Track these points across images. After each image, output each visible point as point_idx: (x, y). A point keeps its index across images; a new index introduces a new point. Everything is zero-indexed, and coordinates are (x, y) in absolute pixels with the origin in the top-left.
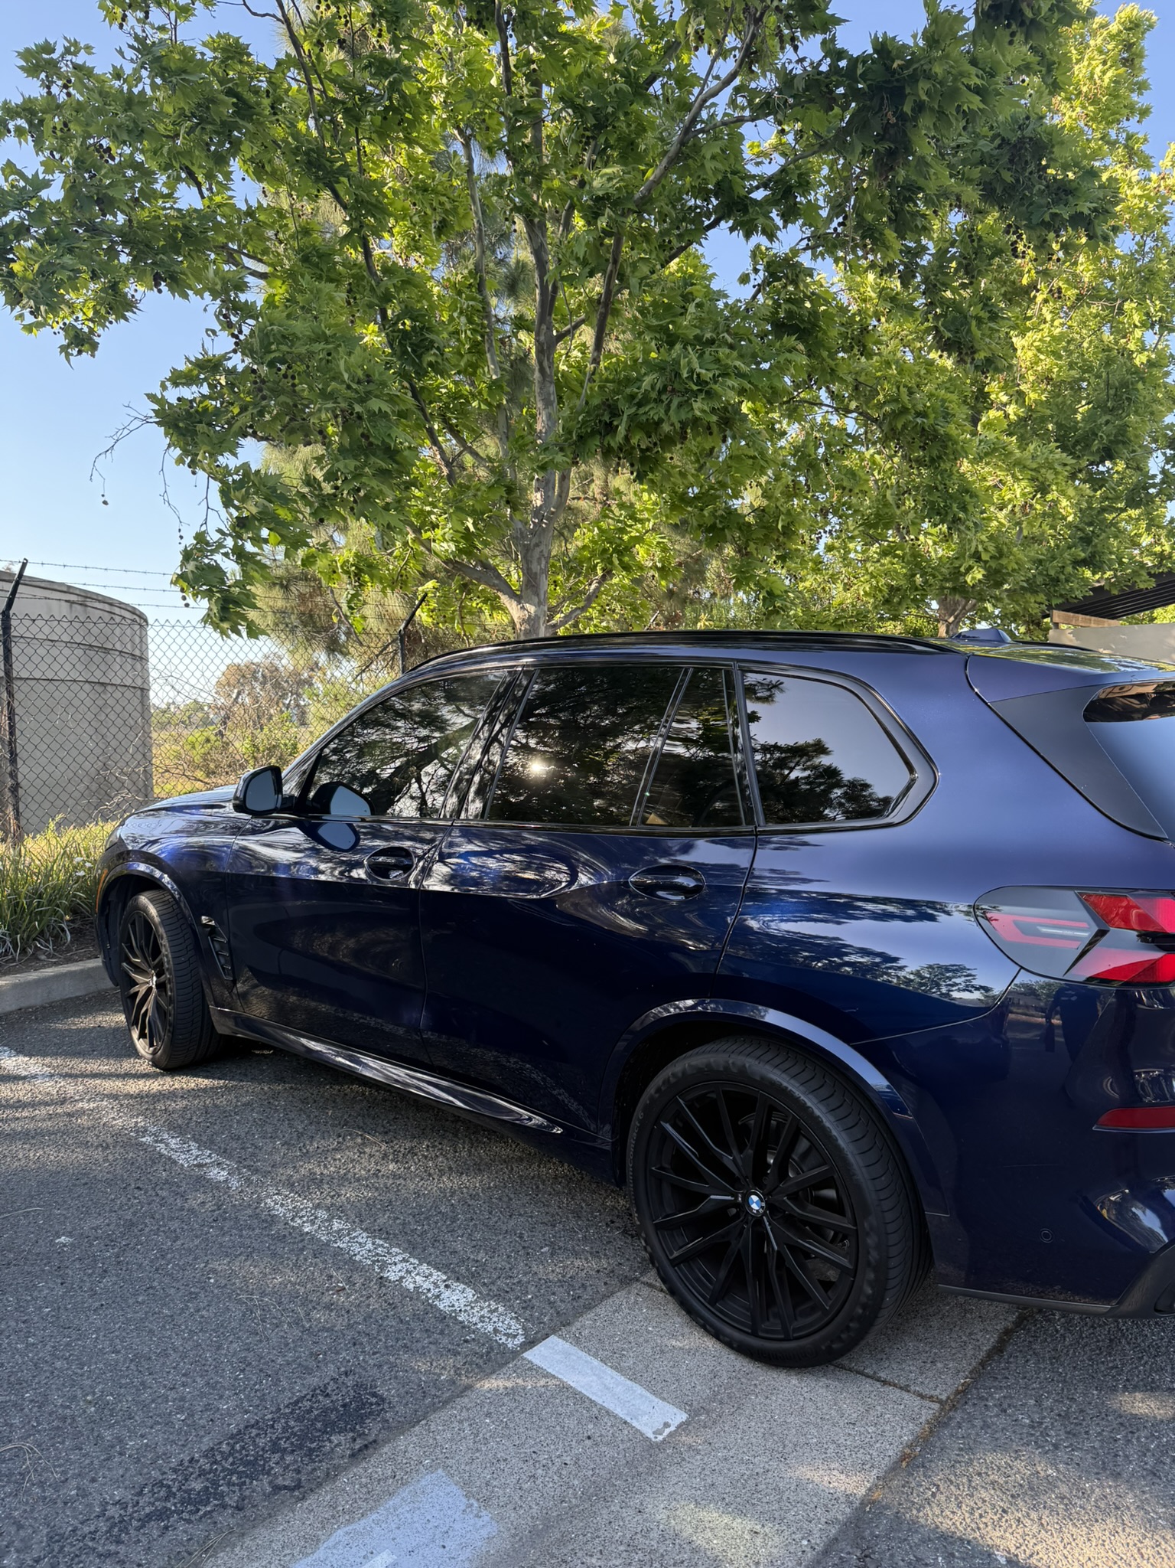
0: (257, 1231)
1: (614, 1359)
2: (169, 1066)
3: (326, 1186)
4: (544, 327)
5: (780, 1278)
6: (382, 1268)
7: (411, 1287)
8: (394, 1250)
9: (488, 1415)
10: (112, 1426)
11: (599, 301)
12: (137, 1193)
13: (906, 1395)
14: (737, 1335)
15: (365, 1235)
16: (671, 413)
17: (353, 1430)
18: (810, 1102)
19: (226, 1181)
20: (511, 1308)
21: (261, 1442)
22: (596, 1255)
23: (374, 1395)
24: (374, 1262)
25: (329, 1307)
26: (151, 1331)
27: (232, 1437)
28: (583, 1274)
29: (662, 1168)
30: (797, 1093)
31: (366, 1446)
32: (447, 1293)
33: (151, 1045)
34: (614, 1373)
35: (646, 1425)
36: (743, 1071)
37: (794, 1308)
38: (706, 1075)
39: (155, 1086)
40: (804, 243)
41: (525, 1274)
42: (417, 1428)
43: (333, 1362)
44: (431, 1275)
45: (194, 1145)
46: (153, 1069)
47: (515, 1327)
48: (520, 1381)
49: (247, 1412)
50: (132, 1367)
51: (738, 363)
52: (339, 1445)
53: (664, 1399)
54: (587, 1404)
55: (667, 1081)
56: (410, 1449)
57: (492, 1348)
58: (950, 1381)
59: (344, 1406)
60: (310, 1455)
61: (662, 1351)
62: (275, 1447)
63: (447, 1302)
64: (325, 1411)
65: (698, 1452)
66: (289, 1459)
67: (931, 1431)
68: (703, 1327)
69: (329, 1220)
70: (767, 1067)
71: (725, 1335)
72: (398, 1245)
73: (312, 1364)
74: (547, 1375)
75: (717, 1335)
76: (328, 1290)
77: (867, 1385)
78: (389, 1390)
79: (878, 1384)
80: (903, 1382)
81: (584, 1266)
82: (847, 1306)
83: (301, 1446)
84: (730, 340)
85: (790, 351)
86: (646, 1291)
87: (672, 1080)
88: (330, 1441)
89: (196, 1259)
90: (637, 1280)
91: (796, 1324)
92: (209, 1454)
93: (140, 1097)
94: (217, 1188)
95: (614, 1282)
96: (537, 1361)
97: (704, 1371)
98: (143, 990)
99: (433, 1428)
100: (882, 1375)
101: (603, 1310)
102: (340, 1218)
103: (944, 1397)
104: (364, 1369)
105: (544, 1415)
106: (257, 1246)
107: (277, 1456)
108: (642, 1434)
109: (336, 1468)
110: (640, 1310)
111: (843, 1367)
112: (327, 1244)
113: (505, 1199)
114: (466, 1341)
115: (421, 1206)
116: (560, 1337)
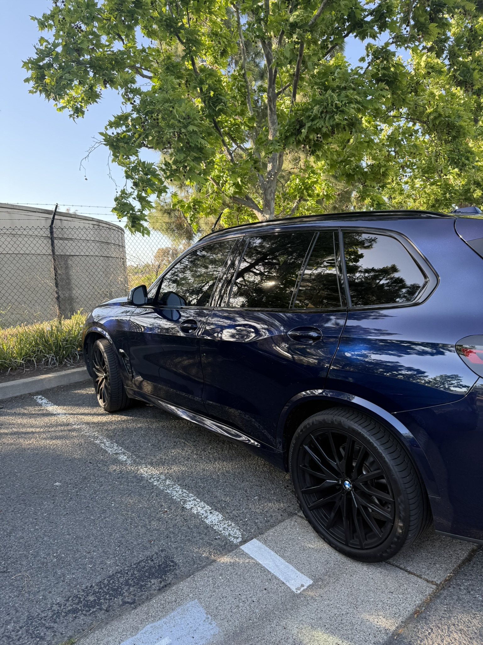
0: (135, 484)
1: (281, 552)
2: (111, 410)
3: (166, 464)
4: (271, 89)
5: (358, 520)
6: (184, 503)
7: (195, 512)
8: (191, 495)
9: (221, 575)
10: (61, 568)
11: (294, 75)
12: (90, 465)
13: (419, 580)
14: (339, 544)
15: (179, 487)
16: (326, 122)
17: (161, 577)
18: (372, 439)
19: (125, 461)
20: (237, 524)
21: (121, 580)
22: (278, 501)
23: (172, 562)
24: (181, 500)
25: (159, 520)
26: (85, 526)
27: (110, 577)
28: (272, 510)
29: (305, 466)
30: (366, 435)
31: (166, 586)
32: (210, 516)
33: (104, 402)
34: (281, 558)
35: (293, 585)
36: (340, 424)
37: (366, 534)
38: (323, 424)
39: (104, 419)
40: (391, 41)
41: (246, 509)
42: (189, 579)
43: (157, 545)
44: (205, 507)
45: (115, 444)
46: (105, 412)
47: (239, 533)
48: (237, 560)
49: (118, 566)
50: (75, 542)
51: (356, 97)
52: (154, 584)
53: (302, 573)
54: (266, 573)
55: (305, 427)
56: (185, 588)
57: (227, 543)
58: (442, 574)
59: (159, 566)
60: (141, 588)
61: (304, 549)
62: (127, 584)
63: (210, 520)
64: (151, 567)
65: (315, 600)
66: (132, 589)
67: (431, 600)
68: (324, 539)
69: (165, 480)
70: (352, 422)
71: (333, 544)
72: (193, 493)
73: (148, 545)
74: (250, 558)
75: (330, 543)
76: (160, 512)
77: (401, 573)
78: (179, 560)
79: (406, 573)
80: (419, 573)
81: (273, 506)
82: (390, 537)
83: (138, 584)
84: (353, 86)
85: (381, 90)
86: (299, 520)
87: (308, 426)
88: (151, 582)
89: (108, 495)
90: (296, 514)
91: (366, 542)
92: (99, 584)
93: (98, 424)
94: (122, 464)
95: (285, 515)
96: (246, 551)
97: (323, 560)
98: (100, 379)
99: (196, 579)
100: (409, 569)
101: (278, 528)
102: (170, 479)
103: (439, 582)
104: (170, 549)
105: (246, 577)
106: (133, 490)
107: (127, 587)
108: (290, 589)
109: (151, 595)
110: (296, 529)
111: (389, 563)
112: (163, 491)
113: (241, 473)
114: (216, 539)
115: (204, 475)
116: (258, 539)
